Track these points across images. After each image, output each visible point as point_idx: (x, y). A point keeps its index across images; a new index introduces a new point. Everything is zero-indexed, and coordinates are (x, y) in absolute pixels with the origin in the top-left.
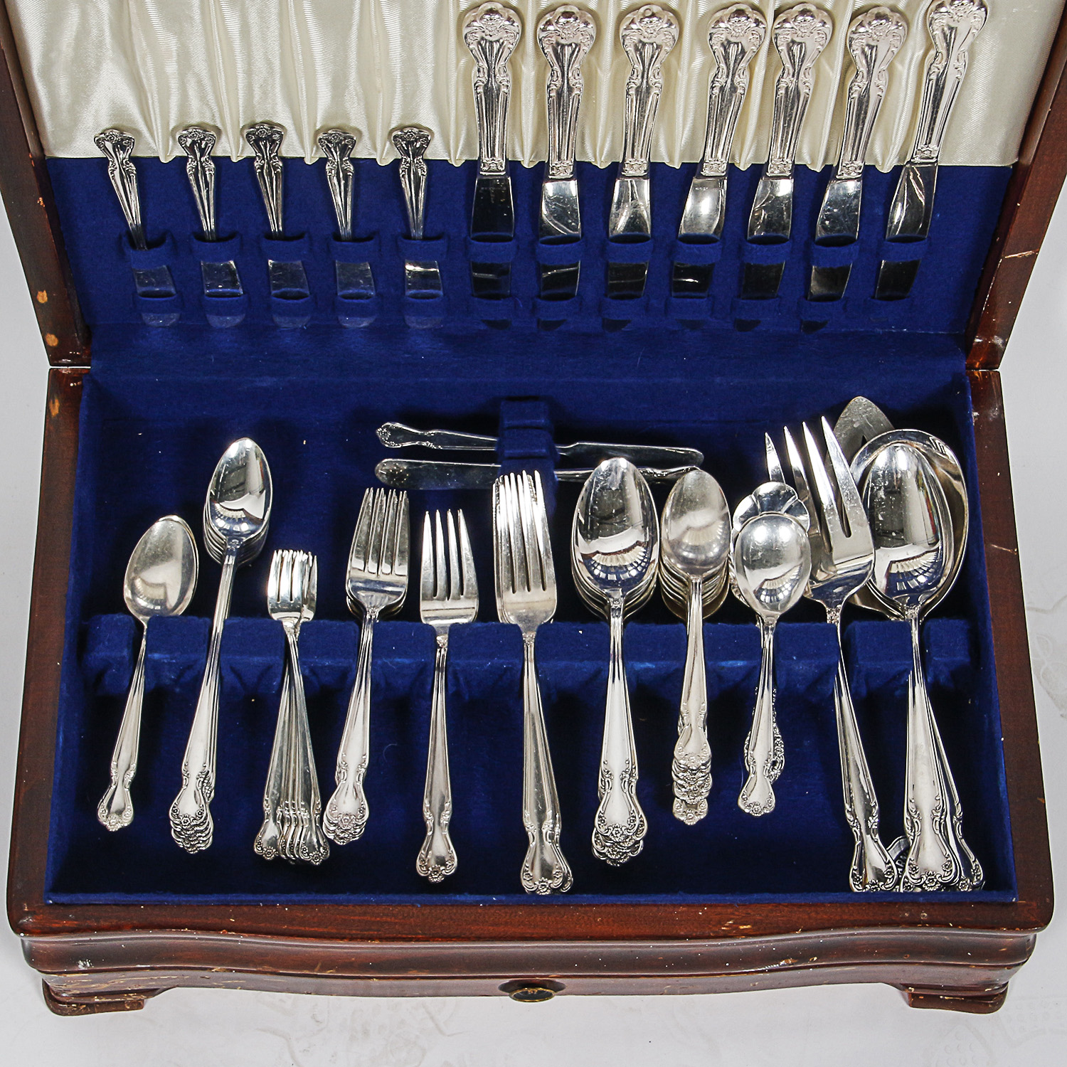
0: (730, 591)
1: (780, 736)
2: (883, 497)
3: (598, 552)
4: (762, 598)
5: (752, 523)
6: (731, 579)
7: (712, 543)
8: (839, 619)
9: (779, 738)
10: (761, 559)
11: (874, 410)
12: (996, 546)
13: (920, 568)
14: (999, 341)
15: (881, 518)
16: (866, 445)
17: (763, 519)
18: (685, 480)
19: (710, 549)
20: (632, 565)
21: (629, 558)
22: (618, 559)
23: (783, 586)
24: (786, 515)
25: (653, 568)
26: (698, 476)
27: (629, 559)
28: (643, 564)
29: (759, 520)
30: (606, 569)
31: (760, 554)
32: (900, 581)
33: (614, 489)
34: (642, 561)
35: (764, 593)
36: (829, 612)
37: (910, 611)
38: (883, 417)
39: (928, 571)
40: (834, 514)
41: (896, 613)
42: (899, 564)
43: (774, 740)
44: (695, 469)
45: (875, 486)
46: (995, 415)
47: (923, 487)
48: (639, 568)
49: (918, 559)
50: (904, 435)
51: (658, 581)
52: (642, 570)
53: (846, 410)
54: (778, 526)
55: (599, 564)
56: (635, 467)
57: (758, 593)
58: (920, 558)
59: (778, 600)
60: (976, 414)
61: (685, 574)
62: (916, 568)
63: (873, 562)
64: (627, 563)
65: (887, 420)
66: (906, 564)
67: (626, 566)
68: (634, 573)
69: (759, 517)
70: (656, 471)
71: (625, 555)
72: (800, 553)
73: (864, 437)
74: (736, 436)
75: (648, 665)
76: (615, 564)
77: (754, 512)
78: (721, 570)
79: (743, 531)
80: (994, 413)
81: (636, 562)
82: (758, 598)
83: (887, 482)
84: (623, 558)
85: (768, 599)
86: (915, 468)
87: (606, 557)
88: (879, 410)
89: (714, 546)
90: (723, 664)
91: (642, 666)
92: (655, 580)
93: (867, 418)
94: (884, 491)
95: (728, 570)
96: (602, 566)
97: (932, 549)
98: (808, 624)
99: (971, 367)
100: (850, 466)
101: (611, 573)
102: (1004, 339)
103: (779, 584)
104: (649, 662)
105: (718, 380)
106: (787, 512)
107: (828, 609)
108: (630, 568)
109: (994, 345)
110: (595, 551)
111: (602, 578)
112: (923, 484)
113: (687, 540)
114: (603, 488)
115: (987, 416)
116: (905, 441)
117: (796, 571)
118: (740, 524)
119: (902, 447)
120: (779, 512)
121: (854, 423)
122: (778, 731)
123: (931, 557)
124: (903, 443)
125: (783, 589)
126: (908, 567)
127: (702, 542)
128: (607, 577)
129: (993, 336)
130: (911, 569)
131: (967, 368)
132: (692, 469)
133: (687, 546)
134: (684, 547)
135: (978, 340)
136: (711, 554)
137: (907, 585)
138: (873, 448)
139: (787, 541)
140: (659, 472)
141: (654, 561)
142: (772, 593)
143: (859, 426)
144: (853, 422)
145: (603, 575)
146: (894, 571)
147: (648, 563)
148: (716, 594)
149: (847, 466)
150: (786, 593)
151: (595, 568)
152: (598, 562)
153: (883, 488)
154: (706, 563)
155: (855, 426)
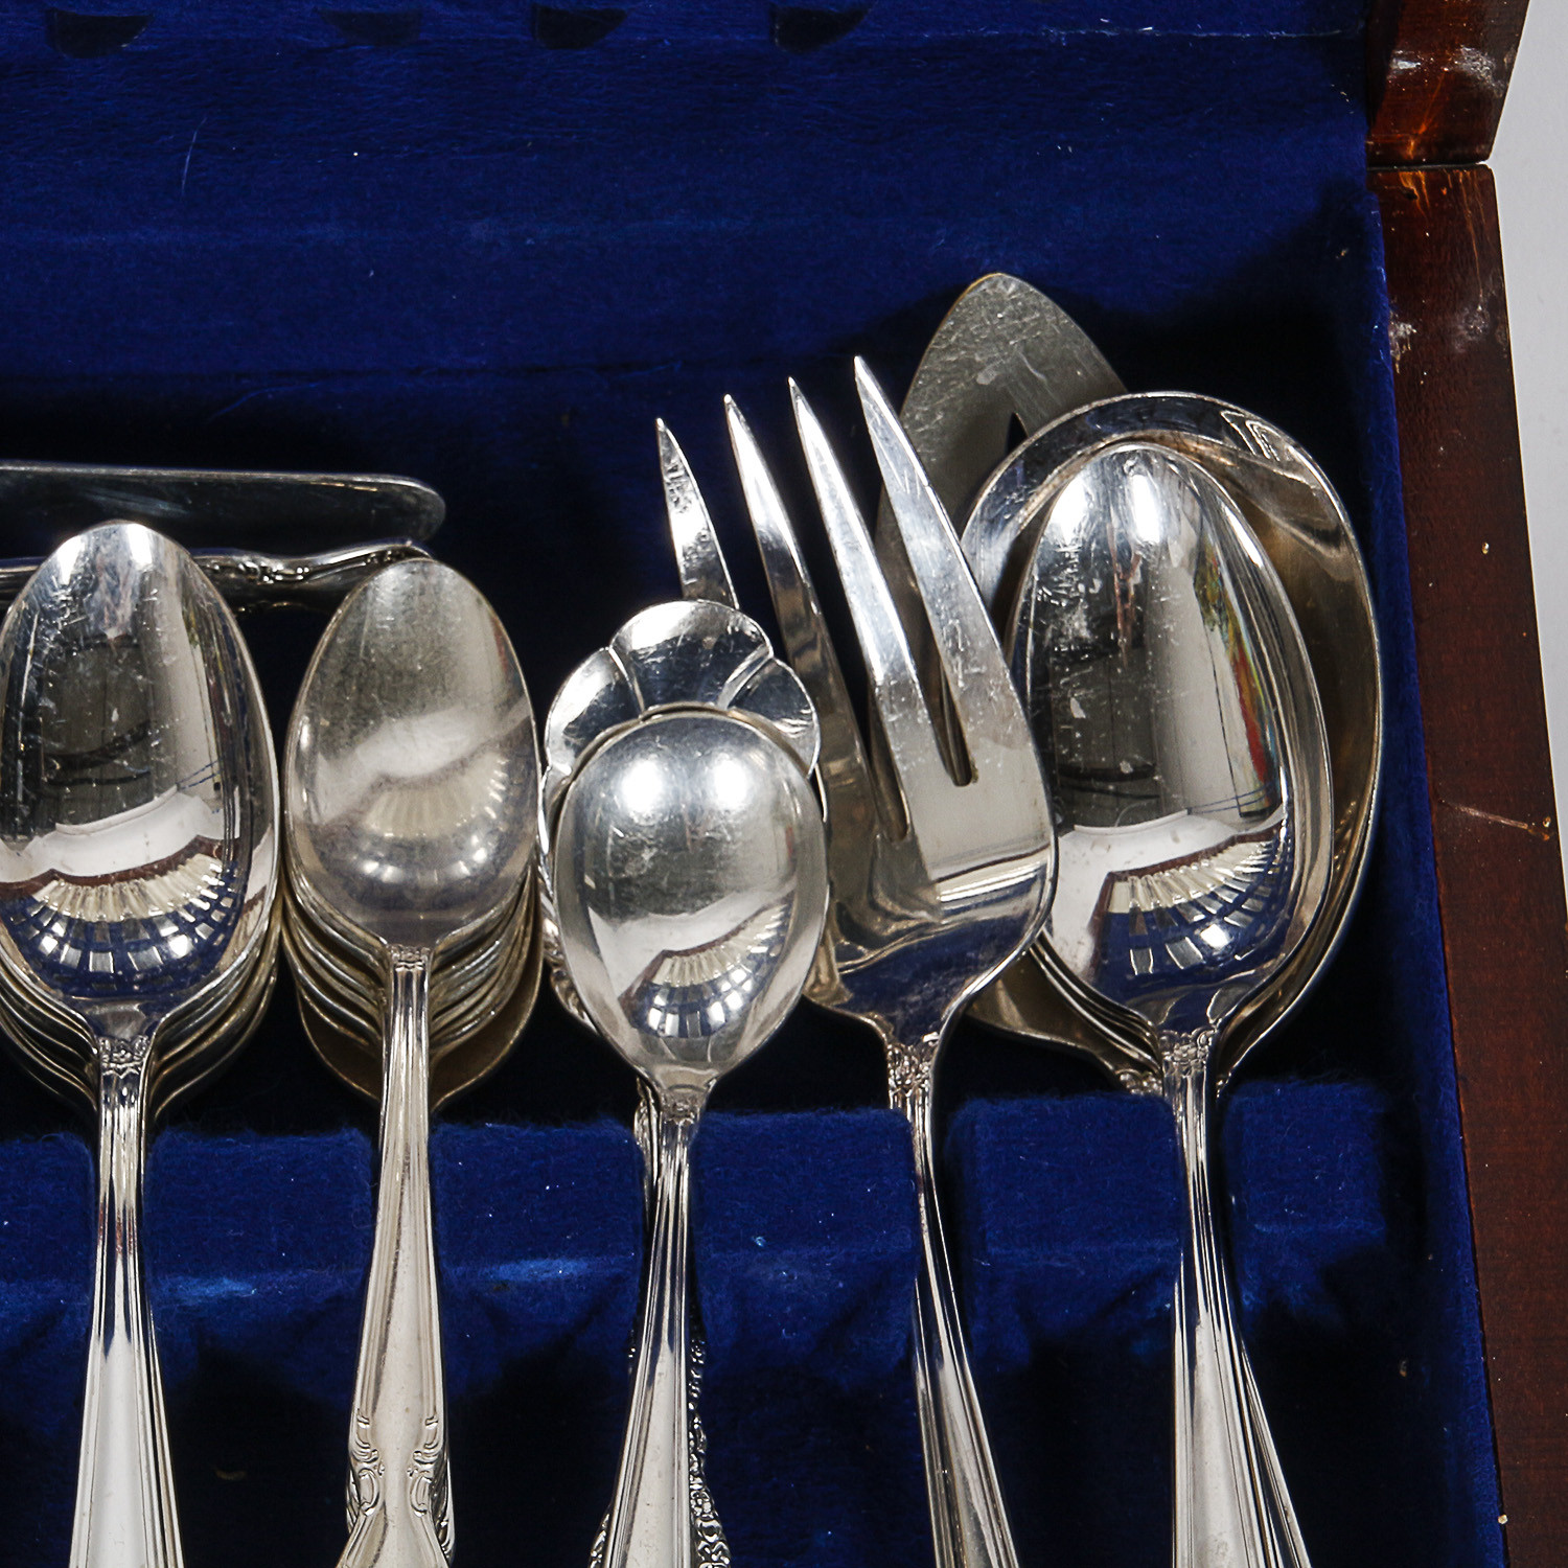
0: (547, 989)
1: (715, 1524)
2: (1085, 633)
3: (52, 875)
4: (654, 1018)
5: (615, 746)
6: (548, 946)
7: (467, 830)
8: (928, 1085)
9: (710, 1531)
10: (651, 872)
11: (1050, 319)
12: (1475, 813)
13: (1213, 896)
14: (1476, 64)
15: (1078, 713)
16: (1019, 451)
17: (653, 730)
18: (370, 593)
19: (460, 848)
20: (175, 918)
21: (163, 895)
22: (123, 898)
23: (726, 975)
24: (738, 716)
25: (256, 922)
26: (420, 579)
27: (165, 899)
28: (216, 916)
29: (638, 733)
30: (83, 934)
31: (647, 855)
32: (1140, 946)
33: (112, 634)
34: (216, 905)
35: (659, 1000)
36: (897, 1058)
37: (1180, 1051)
38: (1082, 348)
39: (1237, 905)
40: (911, 703)
41: (1135, 1053)
42: (1139, 884)
43: (695, 1538)
44: (410, 554)
45: (1056, 596)
46: (1473, 333)
47: (1223, 607)
48: (202, 931)
49: (1205, 863)
50: (1151, 413)
51: (283, 965)
52: (213, 937)
53: (948, 324)
54: (707, 757)
55: (57, 917)
56: (185, 555)
57: (635, 1005)
58: (1214, 860)
59: (707, 1029)
60: (1405, 329)
61: (370, 939)
62: (1195, 895)
63: (1049, 873)
64: (154, 912)
65: (1097, 354)
66: (1165, 884)
67: (151, 925)
68: (180, 947)
69: (637, 725)
70: (265, 562)
71: (151, 886)
72: (784, 857)
73: (1014, 418)
74: (565, 419)
75: (230, 1286)
76: (113, 914)
77: (616, 706)
78: (507, 918)
79: (581, 777)
80: (1469, 326)
81: (189, 908)
82: (637, 1018)
83: (1098, 583)
84: (143, 895)
85: (671, 1024)
86: (1194, 538)
87: (82, 890)
88: (1066, 320)
89: (475, 840)
90: (505, 1271)
91: (210, 1291)
92: (270, 959)
93: (1026, 352)
94: (1088, 612)
95: (536, 916)
96: (70, 922)
97: (1253, 830)
98: (809, 1115)
99: (1389, 158)
100: (960, 535)
101: (101, 949)
102: (1497, 56)
103: (711, 966)
104: (235, 1275)
105: (479, 230)
106: (739, 702)
107: (891, 1050)
108: (167, 930)
109: (1462, 81)
110: (45, 870)
111: (66, 967)
112: (1222, 595)
113: (380, 823)
114: (69, 638)
115: (1443, 337)
116: (1158, 433)
117: (773, 919)
118: (571, 753)
119: (1146, 460)
120: (711, 704)
121: (981, 368)
122: (707, 1507)
123: (1248, 859)
124: (1151, 440)
125: (725, 986)
126: (1170, 890)
127: (429, 828)
128: (84, 960)
129: (1454, 47)
130: (1178, 900)
131: (1373, 160)
132: (400, 556)
133: (378, 841)
134: (366, 846)
135: (1404, 65)
136: (462, 869)
137: (1161, 957)
138: (1042, 463)
139: (744, 806)
140: (278, 566)
141: (261, 895)
142: (690, 1001)
143: (997, 380)
144: (973, 367)
145: (69, 954)
146: (1121, 904)
147: (240, 909)
148: (493, 1006)
149: (951, 533)
150: (735, 1002)
151: (46, 930)
152: (54, 907)
153: (1083, 606)
154: (452, 898)
155: (982, 379)
